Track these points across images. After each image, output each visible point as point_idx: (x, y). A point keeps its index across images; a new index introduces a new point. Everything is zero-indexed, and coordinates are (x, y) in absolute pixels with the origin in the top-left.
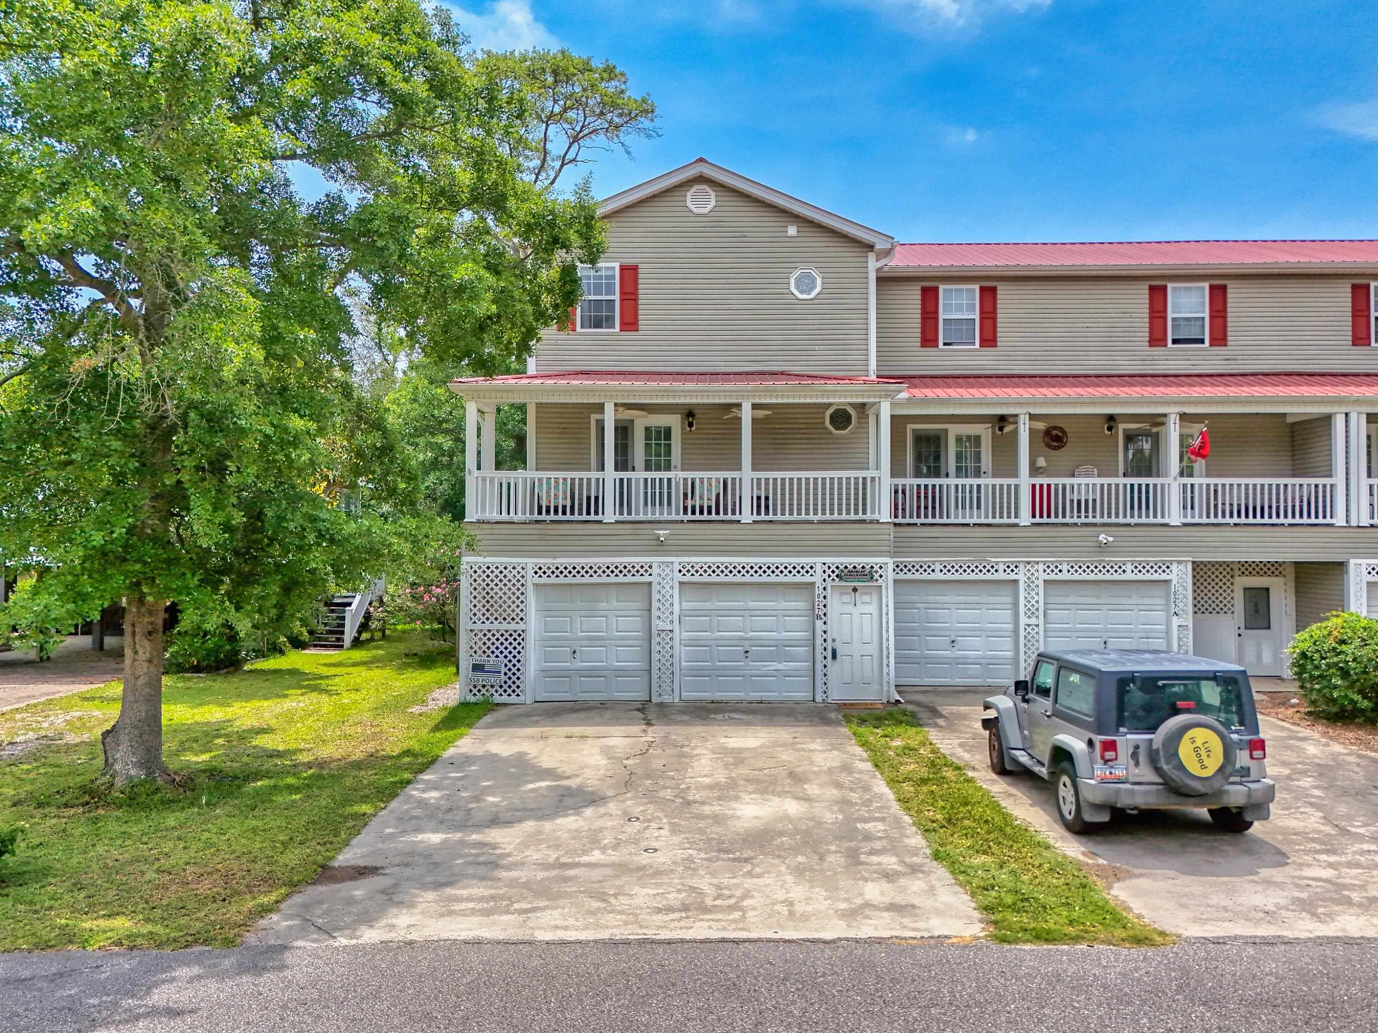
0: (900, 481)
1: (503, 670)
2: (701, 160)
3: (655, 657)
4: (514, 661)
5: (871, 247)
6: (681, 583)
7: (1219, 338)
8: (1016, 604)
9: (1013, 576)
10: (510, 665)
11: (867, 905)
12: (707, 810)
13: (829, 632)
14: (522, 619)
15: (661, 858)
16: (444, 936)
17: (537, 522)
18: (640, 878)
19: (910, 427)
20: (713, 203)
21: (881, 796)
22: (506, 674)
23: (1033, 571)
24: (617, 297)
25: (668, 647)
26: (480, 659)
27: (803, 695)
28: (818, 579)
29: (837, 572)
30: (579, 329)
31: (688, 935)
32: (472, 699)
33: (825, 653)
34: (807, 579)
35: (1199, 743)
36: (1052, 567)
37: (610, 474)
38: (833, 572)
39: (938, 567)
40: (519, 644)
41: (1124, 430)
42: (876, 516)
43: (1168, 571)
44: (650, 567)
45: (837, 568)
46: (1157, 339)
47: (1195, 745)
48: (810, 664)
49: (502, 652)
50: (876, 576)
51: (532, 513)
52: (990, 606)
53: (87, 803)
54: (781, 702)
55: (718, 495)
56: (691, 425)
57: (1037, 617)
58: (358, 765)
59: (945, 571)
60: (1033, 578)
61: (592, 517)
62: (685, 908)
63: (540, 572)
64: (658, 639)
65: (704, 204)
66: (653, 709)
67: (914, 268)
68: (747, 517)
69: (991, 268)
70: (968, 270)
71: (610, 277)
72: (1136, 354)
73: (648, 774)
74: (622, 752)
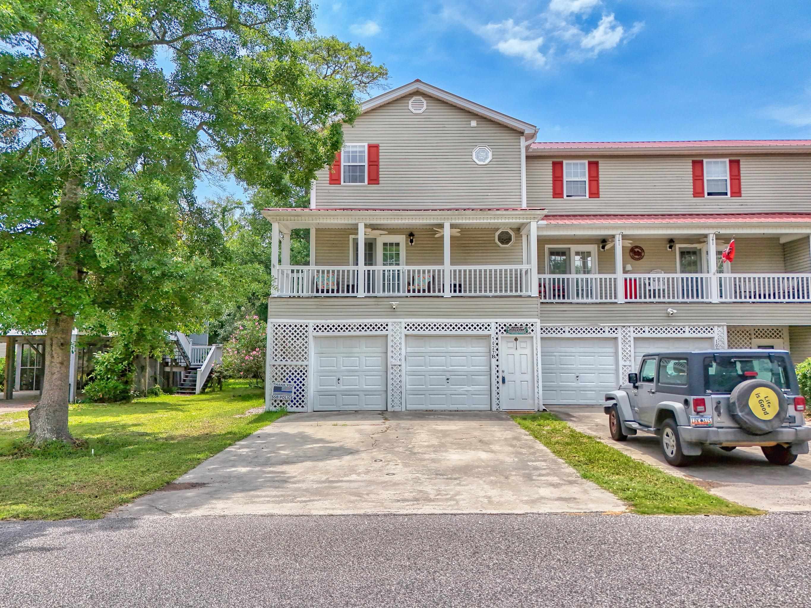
0: (542, 276)
1: (294, 390)
2: (418, 81)
3: (390, 382)
4: (301, 385)
5: (522, 133)
6: (406, 336)
7: (737, 192)
8: (616, 353)
9: (614, 335)
10: (298, 388)
11: (542, 498)
12: (427, 456)
13: (500, 366)
14: (305, 358)
15: (396, 478)
16: (248, 512)
17: (316, 297)
18: (385, 486)
19: (547, 246)
20: (425, 107)
21: (542, 451)
22: (295, 393)
23: (626, 332)
24: (366, 164)
25: (398, 376)
26: (279, 383)
28: (492, 332)
29: (505, 328)
30: (342, 183)
31: (420, 512)
32: (274, 409)
33: (498, 380)
34: (486, 332)
35: (762, 397)
36: (639, 329)
37: (362, 267)
38: (502, 328)
39: (567, 329)
40: (304, 374)
41: (680, 248)
42: (529, 293)
43: (712, 331)
44: (387, 325)
45: (505, 325)
46: (698, 192)
47: (760, 399)
48: (488, 387)
49: (293, 379)
50: (530, 331)
51: (312, 292)
52: (599, 354)
53: (16, 454)
54: (470, 411)
55: (429, 283)
56: (412, 241)
57: (630, 361)
58: (198, 438)
59: (571, 332)
60: (627, 336)
61: (351, 294)
62: (417, 500)
63: (317, 329)
64: (391, 371)
65: (419, 108)
66: (389, 414)
67: (547, 149)
68: (447, 294)
69: (595, 150)
70: (580, 151)
71: (362, 151)
72: (686, 202)
73: (387, 441)
74: (369, 431)
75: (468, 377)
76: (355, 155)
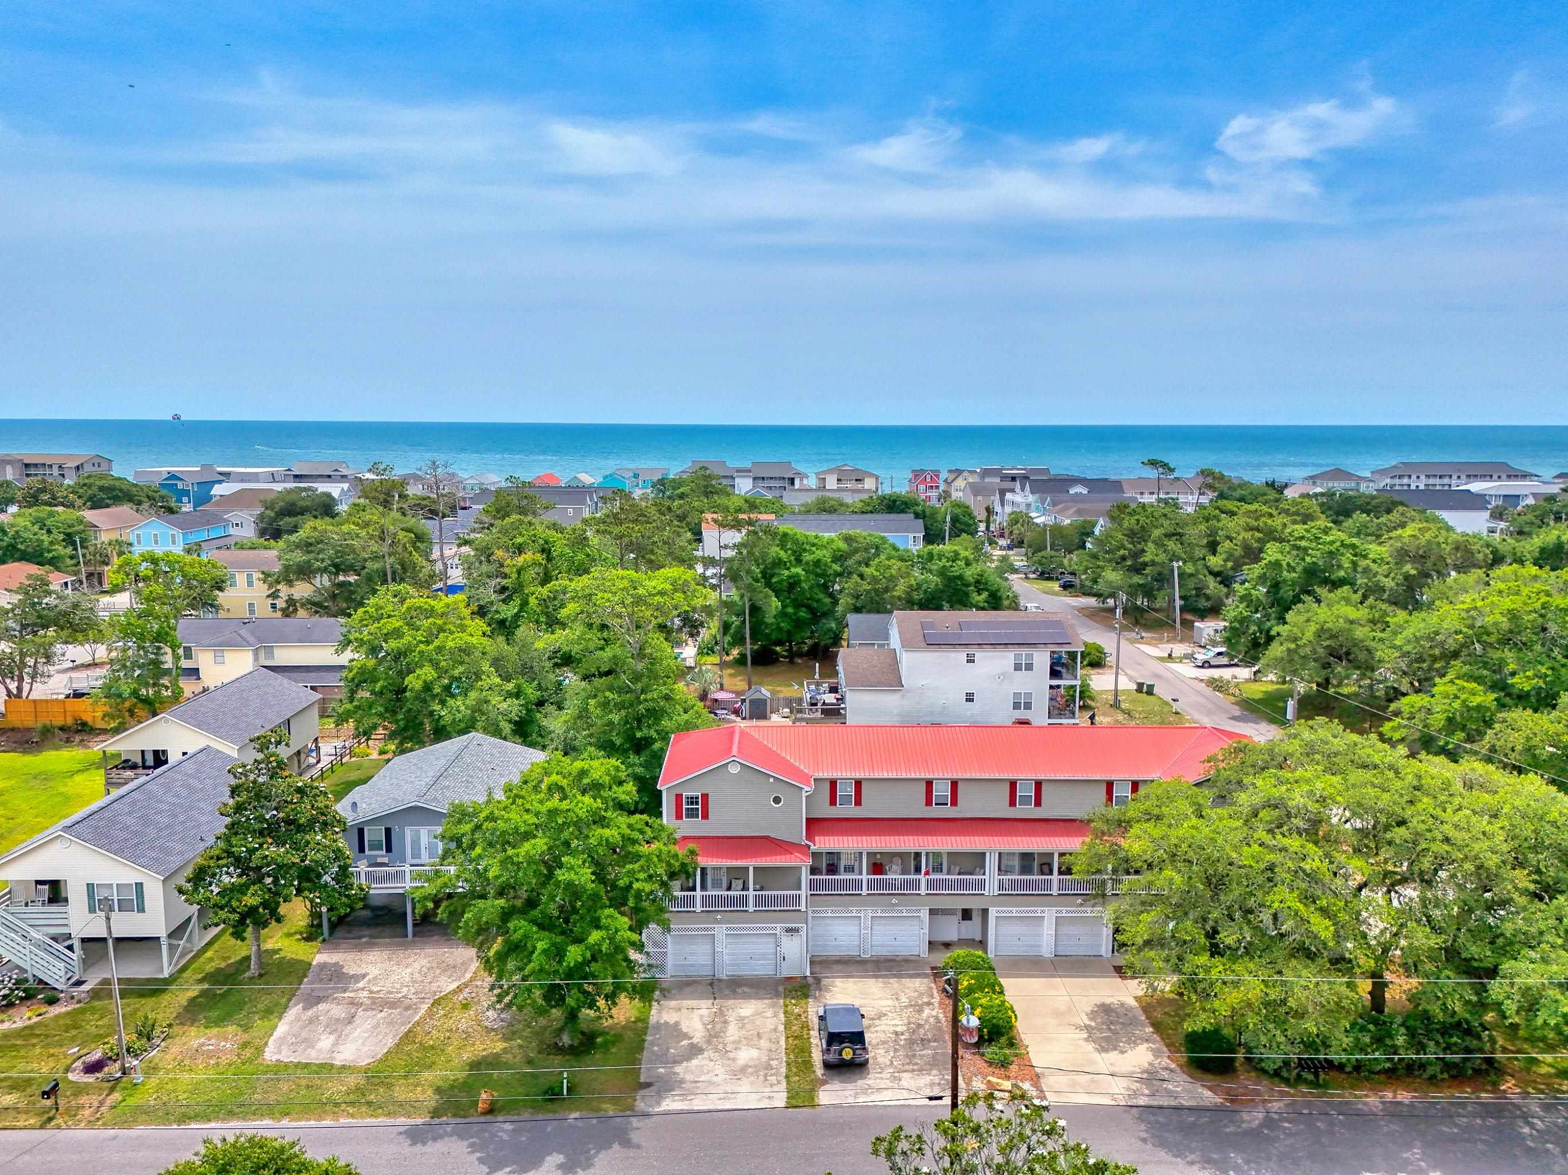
3: (717, 961)
5: (802, 788)
6: (726, 935)
7: (954, 802)
8: (860, 925)
9: (859, 915)
11: (765, 1094)
13: (782, 951)
14: (666, 947)
15: (718, 1078)
16: (677, 1109)
20: (739, 769)
21: (781, 1046)
23: (867, 913)
24: (700, 806)
25: (721, 957)
27: (772, 973)
28: (778, 932)
29: (785, 930)
30: (684, 819)
31: (725, 1107)
33: (780, 959)
34: (774, 932)
36: (875, 911)
37: (699, 893)
39: (829, 911)
40: (665, 956)
42: (800, 908)
43: (920, 912)
44: (714, 928)
46: (929, 802)
48: (775, 961)
50: (800, 931)
52: (851, 925)
54: (763, 976)
57: (868, 930)
59: (832, 913)
60: (867, 916)
61: (692, 909)
62: (725, 1098)
64: (717, 954)
65: (734, 769)
66: (716, 983)
67: (826, 775)
68: (751, 909)
69: (858, 775)
70: (849, 776)
71: (697, 798)
72: (920, 810)
73: (714, 1035)
74: (706, 1019)
75: (763, 956)
76: (692, 800)
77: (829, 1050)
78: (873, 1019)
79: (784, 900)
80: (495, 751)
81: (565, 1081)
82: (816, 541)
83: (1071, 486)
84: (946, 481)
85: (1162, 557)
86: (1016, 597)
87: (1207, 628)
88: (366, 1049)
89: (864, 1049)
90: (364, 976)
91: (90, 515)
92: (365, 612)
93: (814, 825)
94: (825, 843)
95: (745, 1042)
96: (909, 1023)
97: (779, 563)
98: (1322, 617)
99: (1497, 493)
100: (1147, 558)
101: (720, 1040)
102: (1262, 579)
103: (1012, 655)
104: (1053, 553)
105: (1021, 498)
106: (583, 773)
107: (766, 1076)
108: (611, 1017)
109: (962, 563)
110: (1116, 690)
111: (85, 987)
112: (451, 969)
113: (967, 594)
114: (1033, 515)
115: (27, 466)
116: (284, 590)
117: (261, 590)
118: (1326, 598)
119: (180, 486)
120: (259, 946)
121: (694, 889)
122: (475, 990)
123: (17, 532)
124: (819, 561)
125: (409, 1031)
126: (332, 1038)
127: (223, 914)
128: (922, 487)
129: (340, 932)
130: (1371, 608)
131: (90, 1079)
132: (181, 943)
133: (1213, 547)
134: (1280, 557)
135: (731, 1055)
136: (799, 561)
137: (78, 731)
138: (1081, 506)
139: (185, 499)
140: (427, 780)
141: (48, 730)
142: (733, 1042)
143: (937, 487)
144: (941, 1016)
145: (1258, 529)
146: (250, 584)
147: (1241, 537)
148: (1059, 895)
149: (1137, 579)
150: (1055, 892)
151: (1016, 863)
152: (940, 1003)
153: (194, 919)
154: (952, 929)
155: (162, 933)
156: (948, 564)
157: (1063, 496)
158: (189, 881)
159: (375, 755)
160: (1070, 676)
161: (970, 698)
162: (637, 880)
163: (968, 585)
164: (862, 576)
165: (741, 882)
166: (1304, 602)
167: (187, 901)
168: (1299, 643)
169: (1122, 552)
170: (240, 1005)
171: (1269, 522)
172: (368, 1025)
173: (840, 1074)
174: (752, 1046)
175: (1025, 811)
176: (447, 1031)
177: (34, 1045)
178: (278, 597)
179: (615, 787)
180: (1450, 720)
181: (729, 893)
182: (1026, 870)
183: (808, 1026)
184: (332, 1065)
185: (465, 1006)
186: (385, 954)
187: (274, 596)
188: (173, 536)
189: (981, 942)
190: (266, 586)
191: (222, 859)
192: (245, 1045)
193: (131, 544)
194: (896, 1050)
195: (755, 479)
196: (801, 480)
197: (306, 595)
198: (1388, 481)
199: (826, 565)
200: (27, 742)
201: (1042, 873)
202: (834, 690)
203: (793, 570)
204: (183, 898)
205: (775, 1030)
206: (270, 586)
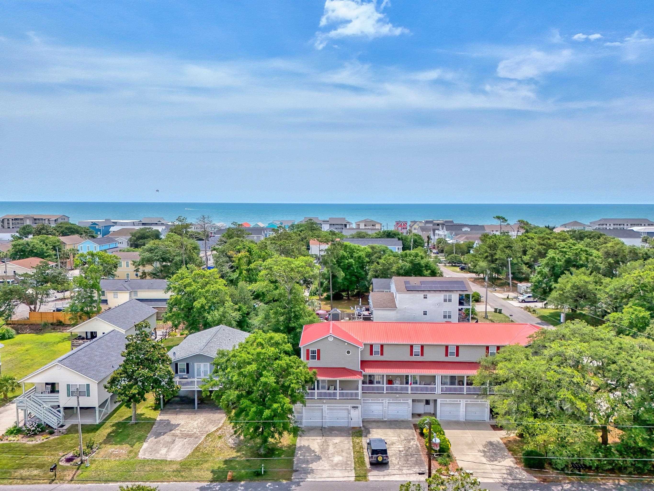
0: (364, 385)
5: (359, 347)
6: (327, 409)
7: (422, 355)
8: (383, 406)
9: (383, 401)
11: (345, 476)
13: (351, 416)
14: (302, 413)
15: (326, 468)
20: (333, 339)
21: (352, 455)
22: (300, 422)
23: (386, 401)
24: (316, 355)
27: (347, 425)
28: (349, 408)
29: (352, 407)
30: (310, 360)
31: (329, 480)
36: (389, 400)
37: (316, 391)
40: (302, 417)
42: (358, 398)
43: (408, 401)
44: (323, 406)
46: (411, 354)
48: (348, 420)
50: (358, 407)
52: (379, 406)
54: (343, 427)
57: (386, 408)
59: (371, 400)
61: (313, 397)
62: (329, 476)
64: (324, 417)
65: (331, 339)
66: (323, 429)
67: (368, 342)
68: (338, 398)
69: (382, 343)
70: (378, 343)
71: (315, 351)
72: (407, 357)
73: (324, 450)
74: (320, 444)
75: (343, 418)
76: (313, 352)
77: (372, 457)
78: (390, 445)
79: (352, 394)
80: (230, 333)
81: (263, 468)
82: (358, 248)
83: (463, 227)
84: (410, 226)
85: (504, 256)
86: (442, 273)
87: (522, 286)
88: (180, 454)
89: (387, 457)
90: (178, 425)
91: (63, 239)
92: (177, 276)
93: (364, 364)
94: (368, 371)
95: (336, 454)
96: (405, 447)
97: (343, 257)
98: (574, 280)
99: (644, 231)
100: (497, 257)
101: (326, 453)
102: (547, 264)
103: (443, 295)
104: (456, 255)
105: (442, 233)
106: (271, 338)
107: (346, 467)
108: (281, 442)
109: (420, 258)
110: (486, 312)
111: (65, 428)
112: (212, 422)
113: (422, 271)
114: (447, 239)
115: (35, 219)
116: (141, 267)
117: (132, 268)
118: (575, 272)
119: (97, 227)
120: (135, 411)
121: (314, 389)
122: (224, 431)
123: (34, 245)
124: (360, 256)
125: (197, 447)
126: (166, 449)
127: (123, 397)
128: (400, 228)
129: (168, 406)
130: (595, 276)
131: (68, 464)
132: (104, 410)
133: (525, 253)
134: (554, 255)
135: (331, 459)
136: (352, 257)
137: (58, 325)
138: (468, 236)
139: (99, 233)
140: (204, 344)
141: (46, 325)
142: (331, 454)
143: (406, 228)
144: (418, 444)
145: (543, 245)
146: (127, 266)
147: (537, 248)
148: (467, 394)
149: (493, 265)
150: (465, 393)
151: (448, 381)
152: (418, 439)
153: (109, 400)
154: (421, 408)
155: (96, 405)
156: (414, 258)
157: (459, 232)
158: (109, 383)
159: (178, 336)
160: (467, 305)
161: (425, 313)
162: (292, 383)
163: (423, 267)
164: (378, 263)
165: (333, 387)
166: (565, 274)
167: (108, 391)
168: (564, 291)
169: (486, 254)
170: (128, 435)
171: (549, 241)
172: (180, 444)
173: (377, 467)
174: (340, 455)
175: (452, 358)
176: (213, 447)
177: (45, 450)
178: (138, 271)
179: (284, 345)
180: (631, 323)
181: (329, 391)
182: (452, 383)
183: (362, 447)
184: (166, 460)
185: (220, 437)
186: (186, 416)
187: (137, 271)
188: (95, 247)
189: (434, 414)
190: (134, 267)
191: (122, 374)
192: (131, 452)
193: (78, 250)
194: (400, 458)
195: (330, 225)
196: (350, 225)
197: (150, 270)
198: (597, 226)
199: (363, 258)
200: (37, 330)
201: (459, 385)
202: (367, 310)
203: (349, 260)
204: (106, 390)
205: (349, 449)
206: (136, 267)
